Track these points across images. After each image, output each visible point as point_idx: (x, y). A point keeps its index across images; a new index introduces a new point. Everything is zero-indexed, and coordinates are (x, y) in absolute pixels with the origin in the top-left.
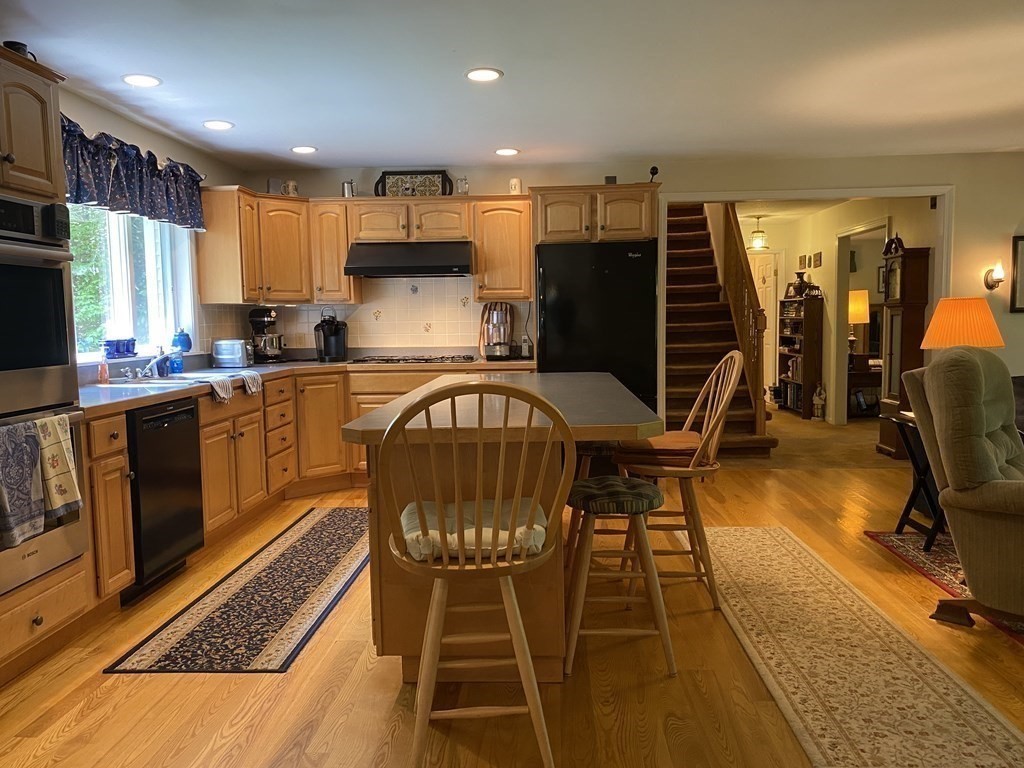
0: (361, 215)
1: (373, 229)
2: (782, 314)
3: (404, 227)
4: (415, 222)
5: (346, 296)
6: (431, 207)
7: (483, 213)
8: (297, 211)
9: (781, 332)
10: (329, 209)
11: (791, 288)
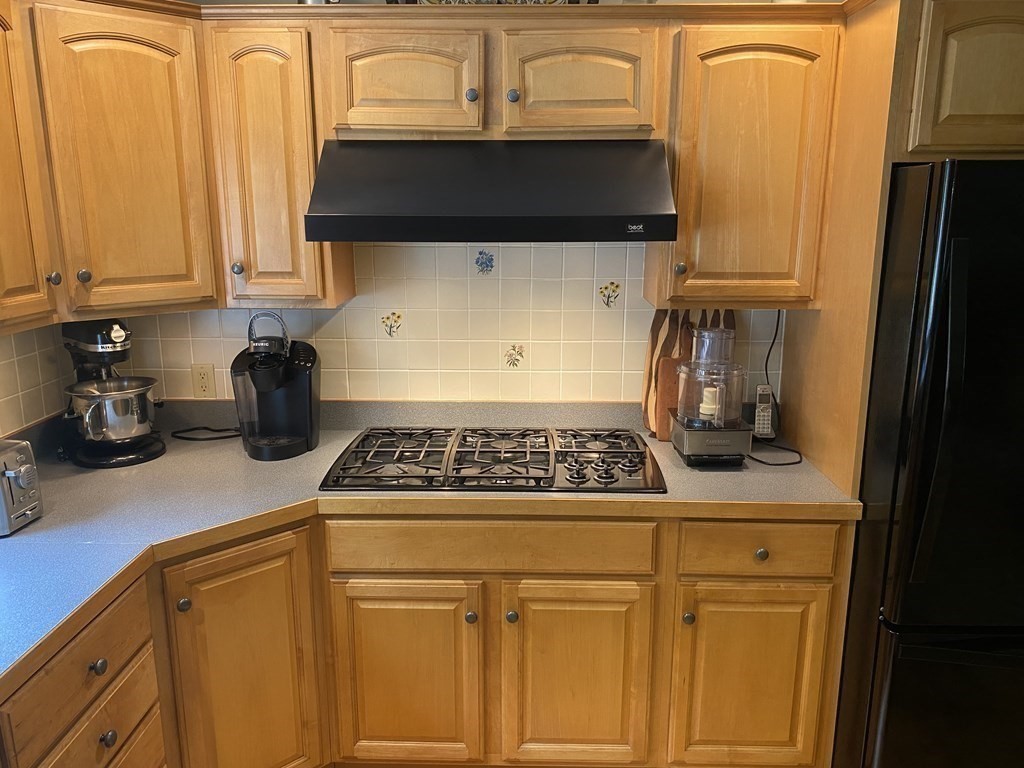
0: (352, 59)
1: (385, 102)
3: (474, 97)
4: (505, 81)
5: (313, 288)
6: (553, 38)
7: (704, 57)
8: (166, 44)
10: (260, 41)
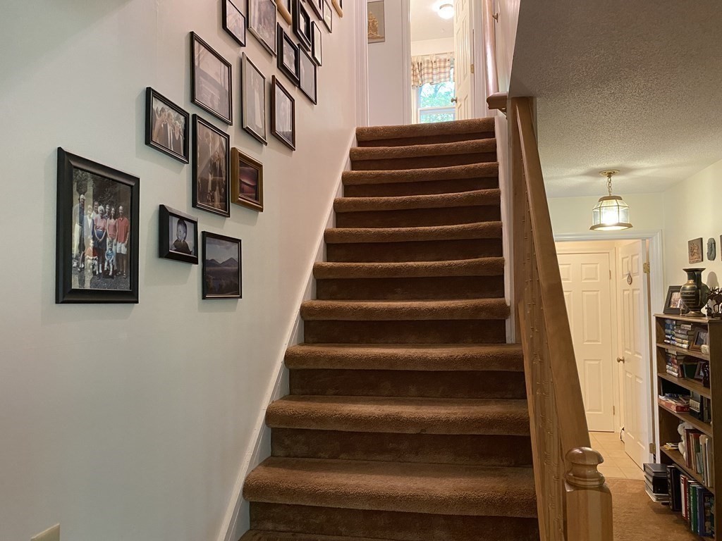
2: (660, 338)
9: (661, 369)
11: (677, 296)
